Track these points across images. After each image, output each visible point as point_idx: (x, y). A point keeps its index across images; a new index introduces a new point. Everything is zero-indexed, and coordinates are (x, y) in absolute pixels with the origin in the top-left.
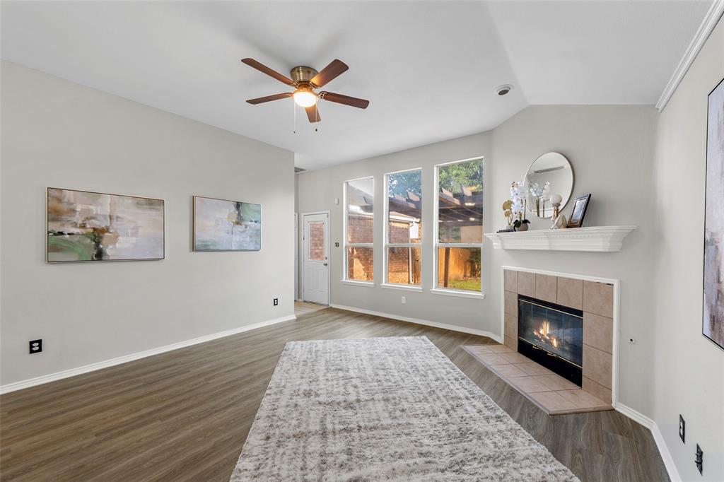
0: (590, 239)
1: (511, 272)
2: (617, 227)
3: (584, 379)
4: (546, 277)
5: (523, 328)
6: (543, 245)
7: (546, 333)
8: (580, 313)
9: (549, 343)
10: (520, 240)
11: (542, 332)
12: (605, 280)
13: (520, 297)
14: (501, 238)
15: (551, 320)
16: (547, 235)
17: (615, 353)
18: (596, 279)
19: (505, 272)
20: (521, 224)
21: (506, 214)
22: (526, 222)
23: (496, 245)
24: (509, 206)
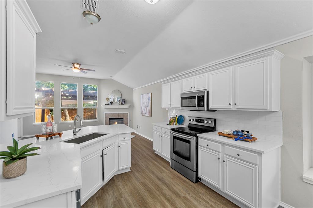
0: (125, 106)
1: (107, 113)
2: (129, 105)
4: (116, 113)
6: (116, 107)
8: (123, 119)
10: (111, 106)
12: (127, 113)
13: (110, 118)
14: (106, 106)
15: (117, 121)
16: (118, 106)
17: (128, 123)
18: (125, 113)
19: (105, 113)
20: (111, 103)
21: (107, 101)
22: (112, 103)
23: (104, 107)
24: (108, 99)
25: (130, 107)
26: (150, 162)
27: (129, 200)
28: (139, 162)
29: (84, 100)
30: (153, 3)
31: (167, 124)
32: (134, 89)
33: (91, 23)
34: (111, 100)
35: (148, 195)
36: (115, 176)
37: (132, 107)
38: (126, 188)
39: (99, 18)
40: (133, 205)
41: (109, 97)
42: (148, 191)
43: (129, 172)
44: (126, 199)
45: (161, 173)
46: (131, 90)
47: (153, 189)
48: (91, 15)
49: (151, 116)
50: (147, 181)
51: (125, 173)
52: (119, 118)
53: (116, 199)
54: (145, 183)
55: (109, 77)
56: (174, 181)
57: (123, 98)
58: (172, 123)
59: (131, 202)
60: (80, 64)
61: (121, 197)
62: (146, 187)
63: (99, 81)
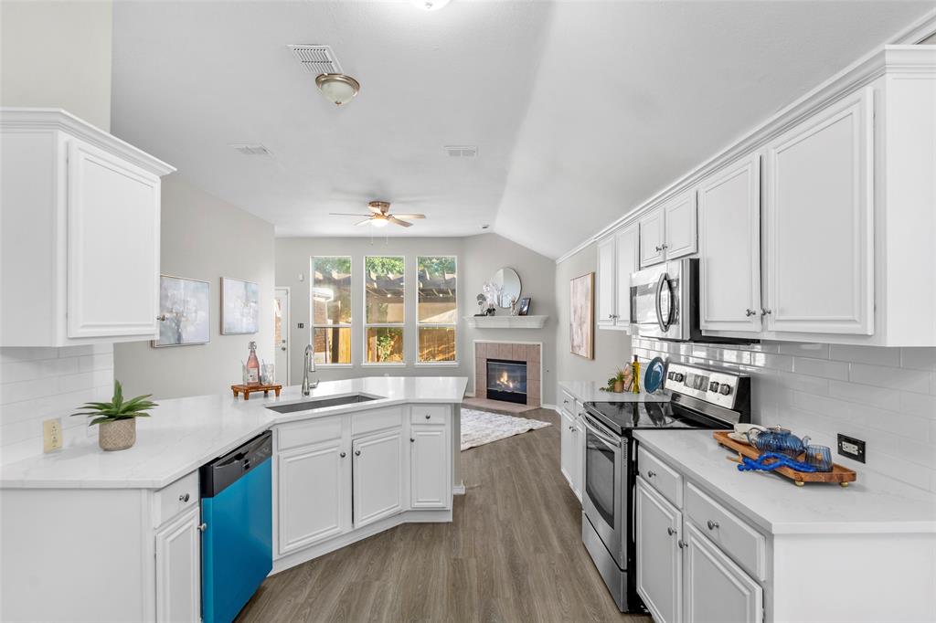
0: (531, 322)
1: (480, 343)
2: (541, 316)
3: (528, 400)
4: (506, 345)
5: (490, 378)
6: (506, 325)
7: (505, 381)
8: (525, 363)
9: (507, 387)
10: (489, 322)
11: (502, 380)
12: (536, 343)
13: (488, 360)
14: (476, 321)
15: (508, 371)
16: (510, 320)
17: (541, 379)
18: (531, 343)
19: (476, 344)
20: (491, 311)
21: (480, 303)
22: (494, 310)
23: (471, 325)
24: (482, 298)
25: (546, 322)
26: (529, 512)
27: (391, 591)
28: (496, 503)
29: (422, 304)
30: (432, 9)
31: (603, 389)
32: (558, 262)
33: (337, 103)
34: (491, 300)
35: (445, 597)
36: (405, 524)
37: (551, 323)
38: (406, 560)
39: (354, 84)
40: (388, 606)
41: (484, 290)
42: (454, 585)
43: (448, 523)
44: (385, 585)
45: (537, 550)
46: (549, 265)
47: (471, 587)
48: (335, 83)
49: (593, 358)
50: (473, 562)
51: (433, 523)
52: (514, 359)
53: (364, 578)
54: (462, 563)
55: (481, 227)
56: (554, 585)
57: (526, 294)
58: (618, 385)
59: (390, 597)
60: (389, 204)
61: (378, 579)
62: (458, 575)
63: (460, 242)
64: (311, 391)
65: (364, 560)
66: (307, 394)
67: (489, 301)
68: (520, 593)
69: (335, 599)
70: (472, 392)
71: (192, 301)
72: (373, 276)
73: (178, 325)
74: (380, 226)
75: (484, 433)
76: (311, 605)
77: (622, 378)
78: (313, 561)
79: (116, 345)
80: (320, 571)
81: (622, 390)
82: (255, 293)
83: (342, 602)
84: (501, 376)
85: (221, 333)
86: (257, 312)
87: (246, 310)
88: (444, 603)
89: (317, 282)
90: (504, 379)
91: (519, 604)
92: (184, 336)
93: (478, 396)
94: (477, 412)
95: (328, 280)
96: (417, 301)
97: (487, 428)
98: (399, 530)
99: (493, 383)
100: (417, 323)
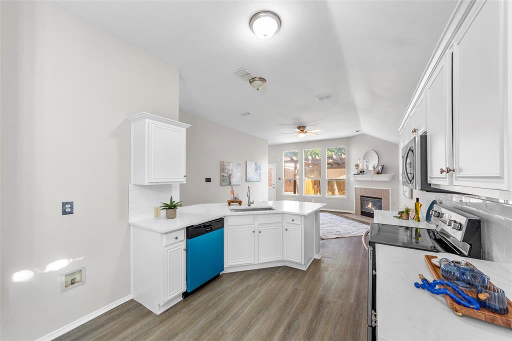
0: (383, 178)
1: (357, 188)
2: (390, 174)
4: (371, 189)
5: (362, 205)
6: (370, 179)
7: (370, 207)
8: (381, 199)
9: (371, 210)
10: (361, 177)
12: (387, 189)
13: (361, 196)
14: (354, 177)
15: (372, 202)
16: (372, 176)
17: (390, 207)
18: (385, 189)
19: (355, 188)
20: (362, 172)
21: (356, 168)
22: (364, 171)
23: (352, 179)
24: (357, 166)
25: (392, 177)
31: (395, 217)
33: (257, 89)
35: (281, 304)
36: (285, 266)
37: (397, 178)
38: (275, 282)
39: (263, 80)
40: (256, 299)
41: (359, 162)
42: (288, 300)
43: (303, 271)
44: (260, 290)
45: (340, 297)
47: (295, 304)
49: (412, 198)
51: (297, 269)
52: (375, 197)
53: (255, 285)
54: (298, 291)
55: (355, 131)
56: (337, 318)
57: (381, 163)
58: (404, 215)
59: (259, 296)
60: (305, 127)
61: (259, 287)
62: (292, 296)
63: (348, 139)
64: (251, 205)
65: (260, 276)
66: (249, 205)
67: (361, 167)
68: (316, 316)
69: (240, 289)
70: (353, 211)
71: (235, 170)
72: (310, 158)
73: (230, 178)
74: (302, 137)
75: (347, 232)
76: (231, 289)
77: (407, 211)
78: (242, 272)
79: (181, 185)
80: (243, 276)
81: (408, 219)
82: (260, 167)
83: (241, 291)
84: (368, 204)
85: (246, 181)
86: (260, 174)
87: (256, 173)
88: (279, 307)
89: (287, 162)
90: (370, 205)
91: (312, 321)
92: (232, 182)
93: (356, 214)
94: (351, 221)
95: (292, 160)
96: (326, 168)
97: (351, 229)
98: (281, 268)
99: (364, 208)
100: (326, 178)
